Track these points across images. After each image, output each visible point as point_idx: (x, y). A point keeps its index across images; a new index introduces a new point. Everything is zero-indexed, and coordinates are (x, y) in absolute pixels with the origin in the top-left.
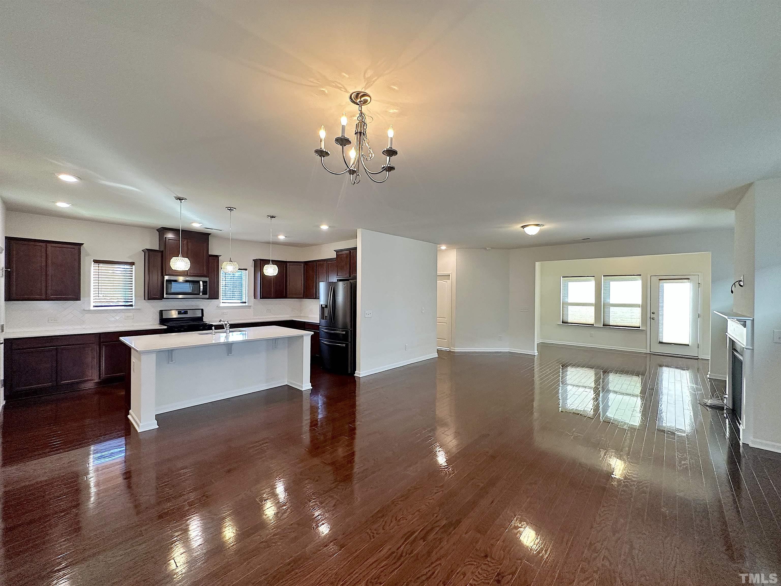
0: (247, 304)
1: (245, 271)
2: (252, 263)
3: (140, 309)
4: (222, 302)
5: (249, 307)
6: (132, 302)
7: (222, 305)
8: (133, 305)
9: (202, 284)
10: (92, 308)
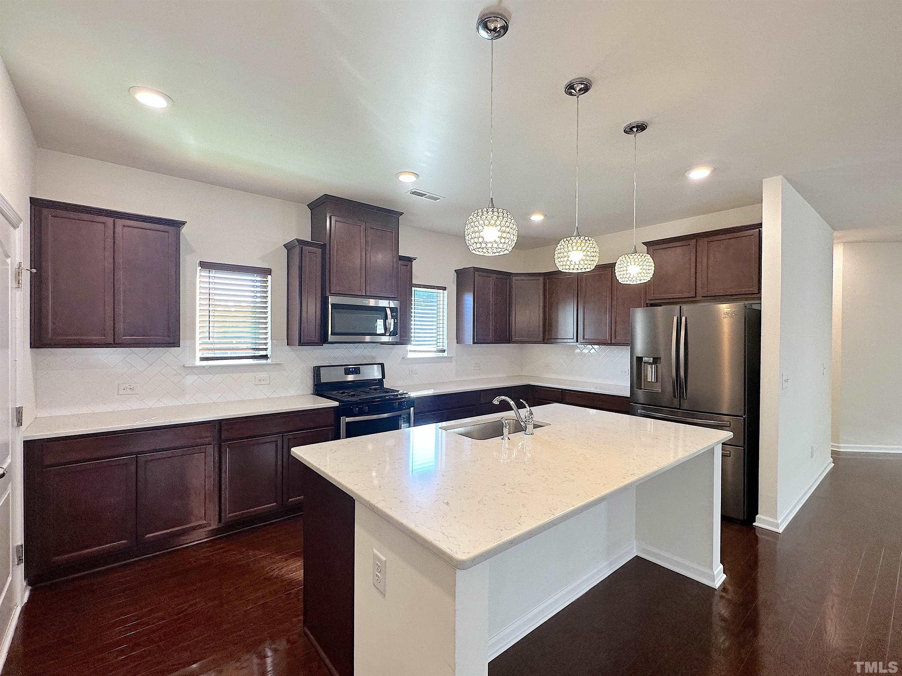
0: (445, 354)
1: (441, 291)
2: (453, 277)
3: (280, 364)
4: (409, 351)
5: (449, 359)
6: (266, 349)
7: (410, 355)
8: (269, 356)
9: (390, 313)
10: (198, 363)
